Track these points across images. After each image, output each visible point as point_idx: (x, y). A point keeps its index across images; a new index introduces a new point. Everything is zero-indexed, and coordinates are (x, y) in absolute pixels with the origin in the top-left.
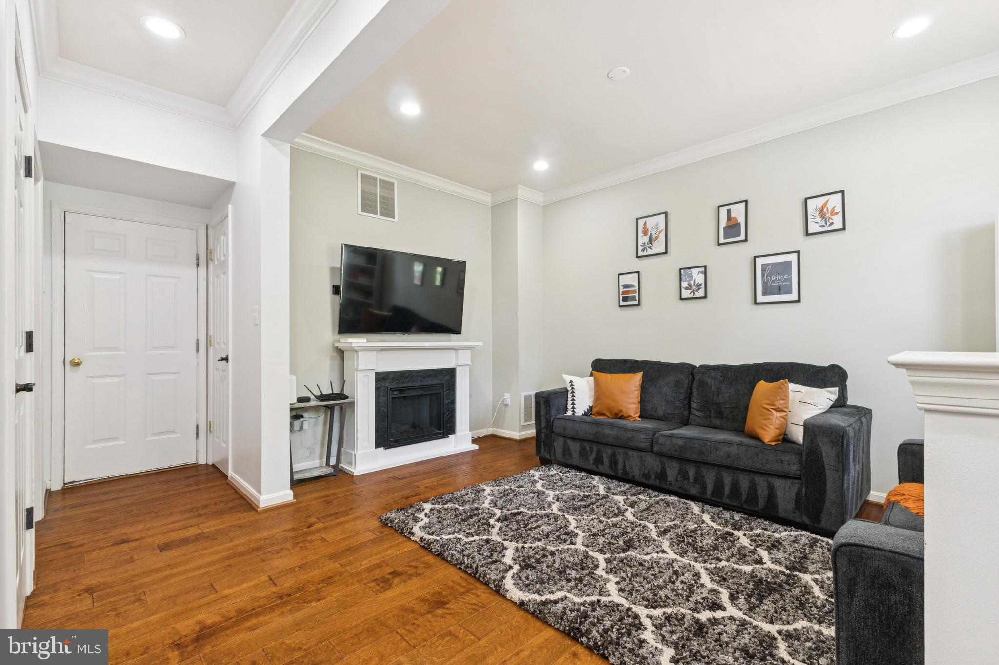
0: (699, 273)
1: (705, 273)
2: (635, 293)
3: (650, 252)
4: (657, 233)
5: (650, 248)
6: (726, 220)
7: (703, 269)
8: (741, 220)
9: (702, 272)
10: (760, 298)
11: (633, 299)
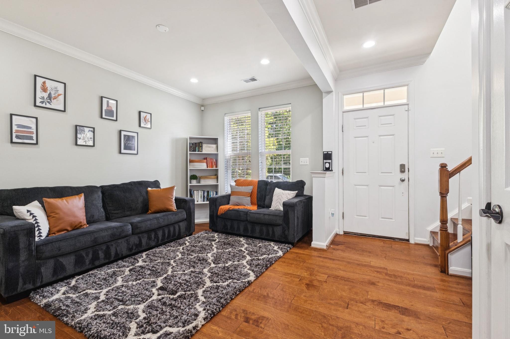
0: (89, 131)
1: (94, 132)
2: (33, 133)
3: (48, 106)
4: (56, 95)
5: (49, 102)
6: (106, 106)
7: (92, 129)
8: (114, 109)
9: (91, 131)
10: (123, 151)
11: (31, 138)
